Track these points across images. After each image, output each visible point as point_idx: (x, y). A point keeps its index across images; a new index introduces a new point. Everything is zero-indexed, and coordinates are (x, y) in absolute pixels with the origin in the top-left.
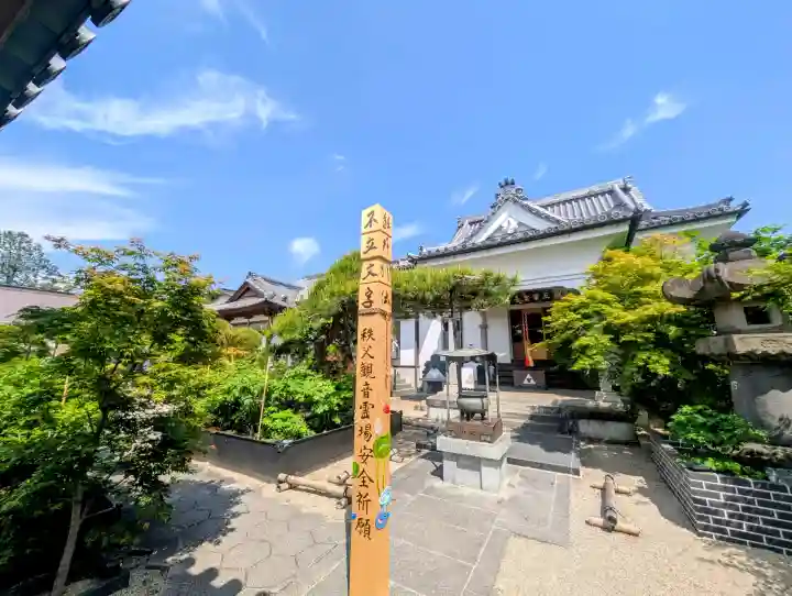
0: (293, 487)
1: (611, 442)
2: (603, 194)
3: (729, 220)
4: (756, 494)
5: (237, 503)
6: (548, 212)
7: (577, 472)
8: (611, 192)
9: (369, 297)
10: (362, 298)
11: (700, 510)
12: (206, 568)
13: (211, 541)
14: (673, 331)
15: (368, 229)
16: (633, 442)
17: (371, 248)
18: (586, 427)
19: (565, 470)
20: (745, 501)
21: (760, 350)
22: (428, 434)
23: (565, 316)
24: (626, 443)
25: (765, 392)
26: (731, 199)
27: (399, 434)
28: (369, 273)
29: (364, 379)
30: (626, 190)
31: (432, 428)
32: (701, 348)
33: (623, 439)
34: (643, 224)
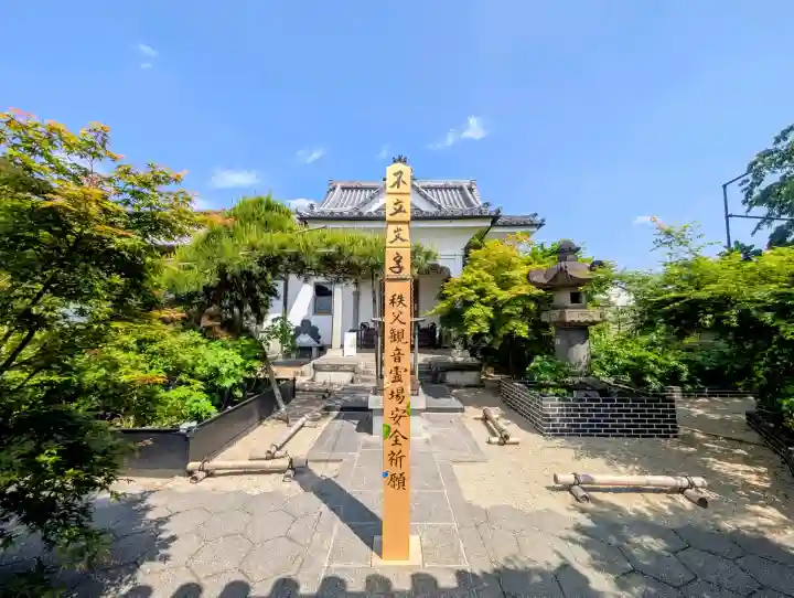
0: (210, 474)
1: (468, 386)
2: (455, 189)
3: (531, 230)
4: (573, 406)
5: (147, 509)
6: (429, 194)
7: (462, 410)
8: (461, 189)
9: (398, 262)
10: (390, 263)
11: (546, 420)
12: (177, 586)
13: (152, 559)
14: (532, 306)
15: (395, 189)
16: (481, 385)
17: (399, 211)
18: (452, 377)
19: (455, 410)
20: (567, 410)
21: (576, 319)
22: (324, 397)
23: (461, 290)
24: (475, 386)
25: (573, 345)
26: (536, 215)
27: (293, 401)
28: (397, 237)
29: (395, 345)
30: (471, 190)
31: (327, 391)
32: (544, 318)
33: (473, 383)
34: (499, 221)
